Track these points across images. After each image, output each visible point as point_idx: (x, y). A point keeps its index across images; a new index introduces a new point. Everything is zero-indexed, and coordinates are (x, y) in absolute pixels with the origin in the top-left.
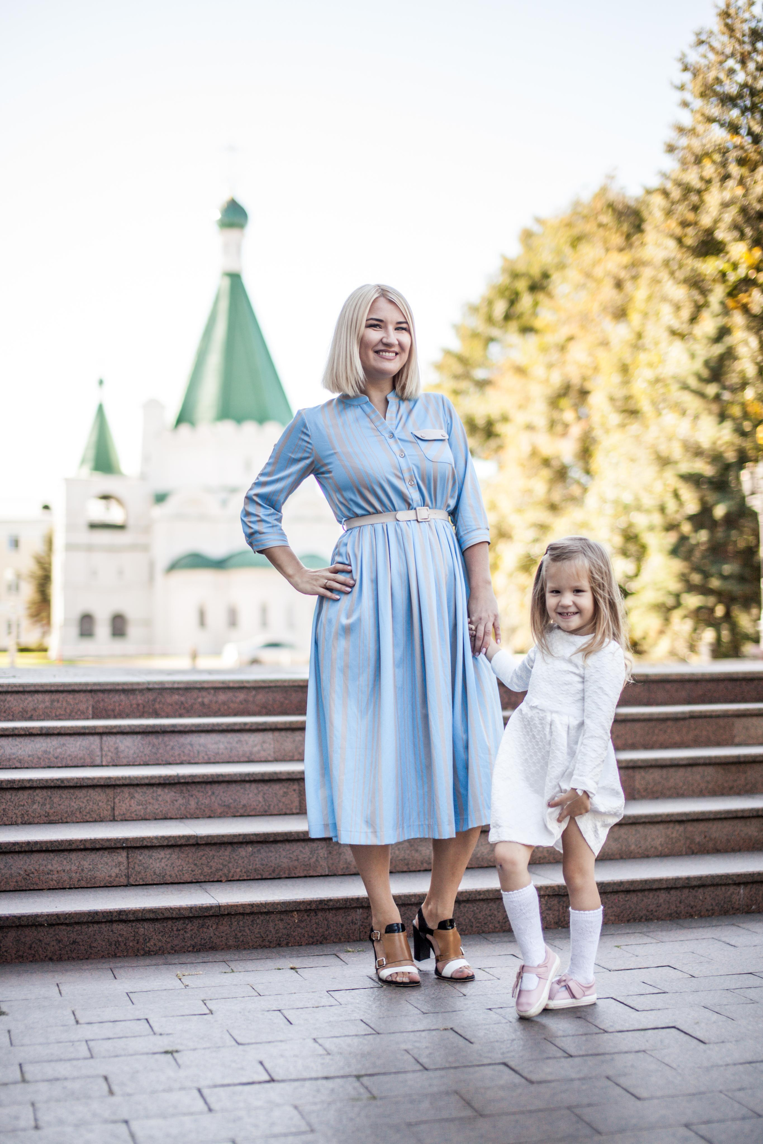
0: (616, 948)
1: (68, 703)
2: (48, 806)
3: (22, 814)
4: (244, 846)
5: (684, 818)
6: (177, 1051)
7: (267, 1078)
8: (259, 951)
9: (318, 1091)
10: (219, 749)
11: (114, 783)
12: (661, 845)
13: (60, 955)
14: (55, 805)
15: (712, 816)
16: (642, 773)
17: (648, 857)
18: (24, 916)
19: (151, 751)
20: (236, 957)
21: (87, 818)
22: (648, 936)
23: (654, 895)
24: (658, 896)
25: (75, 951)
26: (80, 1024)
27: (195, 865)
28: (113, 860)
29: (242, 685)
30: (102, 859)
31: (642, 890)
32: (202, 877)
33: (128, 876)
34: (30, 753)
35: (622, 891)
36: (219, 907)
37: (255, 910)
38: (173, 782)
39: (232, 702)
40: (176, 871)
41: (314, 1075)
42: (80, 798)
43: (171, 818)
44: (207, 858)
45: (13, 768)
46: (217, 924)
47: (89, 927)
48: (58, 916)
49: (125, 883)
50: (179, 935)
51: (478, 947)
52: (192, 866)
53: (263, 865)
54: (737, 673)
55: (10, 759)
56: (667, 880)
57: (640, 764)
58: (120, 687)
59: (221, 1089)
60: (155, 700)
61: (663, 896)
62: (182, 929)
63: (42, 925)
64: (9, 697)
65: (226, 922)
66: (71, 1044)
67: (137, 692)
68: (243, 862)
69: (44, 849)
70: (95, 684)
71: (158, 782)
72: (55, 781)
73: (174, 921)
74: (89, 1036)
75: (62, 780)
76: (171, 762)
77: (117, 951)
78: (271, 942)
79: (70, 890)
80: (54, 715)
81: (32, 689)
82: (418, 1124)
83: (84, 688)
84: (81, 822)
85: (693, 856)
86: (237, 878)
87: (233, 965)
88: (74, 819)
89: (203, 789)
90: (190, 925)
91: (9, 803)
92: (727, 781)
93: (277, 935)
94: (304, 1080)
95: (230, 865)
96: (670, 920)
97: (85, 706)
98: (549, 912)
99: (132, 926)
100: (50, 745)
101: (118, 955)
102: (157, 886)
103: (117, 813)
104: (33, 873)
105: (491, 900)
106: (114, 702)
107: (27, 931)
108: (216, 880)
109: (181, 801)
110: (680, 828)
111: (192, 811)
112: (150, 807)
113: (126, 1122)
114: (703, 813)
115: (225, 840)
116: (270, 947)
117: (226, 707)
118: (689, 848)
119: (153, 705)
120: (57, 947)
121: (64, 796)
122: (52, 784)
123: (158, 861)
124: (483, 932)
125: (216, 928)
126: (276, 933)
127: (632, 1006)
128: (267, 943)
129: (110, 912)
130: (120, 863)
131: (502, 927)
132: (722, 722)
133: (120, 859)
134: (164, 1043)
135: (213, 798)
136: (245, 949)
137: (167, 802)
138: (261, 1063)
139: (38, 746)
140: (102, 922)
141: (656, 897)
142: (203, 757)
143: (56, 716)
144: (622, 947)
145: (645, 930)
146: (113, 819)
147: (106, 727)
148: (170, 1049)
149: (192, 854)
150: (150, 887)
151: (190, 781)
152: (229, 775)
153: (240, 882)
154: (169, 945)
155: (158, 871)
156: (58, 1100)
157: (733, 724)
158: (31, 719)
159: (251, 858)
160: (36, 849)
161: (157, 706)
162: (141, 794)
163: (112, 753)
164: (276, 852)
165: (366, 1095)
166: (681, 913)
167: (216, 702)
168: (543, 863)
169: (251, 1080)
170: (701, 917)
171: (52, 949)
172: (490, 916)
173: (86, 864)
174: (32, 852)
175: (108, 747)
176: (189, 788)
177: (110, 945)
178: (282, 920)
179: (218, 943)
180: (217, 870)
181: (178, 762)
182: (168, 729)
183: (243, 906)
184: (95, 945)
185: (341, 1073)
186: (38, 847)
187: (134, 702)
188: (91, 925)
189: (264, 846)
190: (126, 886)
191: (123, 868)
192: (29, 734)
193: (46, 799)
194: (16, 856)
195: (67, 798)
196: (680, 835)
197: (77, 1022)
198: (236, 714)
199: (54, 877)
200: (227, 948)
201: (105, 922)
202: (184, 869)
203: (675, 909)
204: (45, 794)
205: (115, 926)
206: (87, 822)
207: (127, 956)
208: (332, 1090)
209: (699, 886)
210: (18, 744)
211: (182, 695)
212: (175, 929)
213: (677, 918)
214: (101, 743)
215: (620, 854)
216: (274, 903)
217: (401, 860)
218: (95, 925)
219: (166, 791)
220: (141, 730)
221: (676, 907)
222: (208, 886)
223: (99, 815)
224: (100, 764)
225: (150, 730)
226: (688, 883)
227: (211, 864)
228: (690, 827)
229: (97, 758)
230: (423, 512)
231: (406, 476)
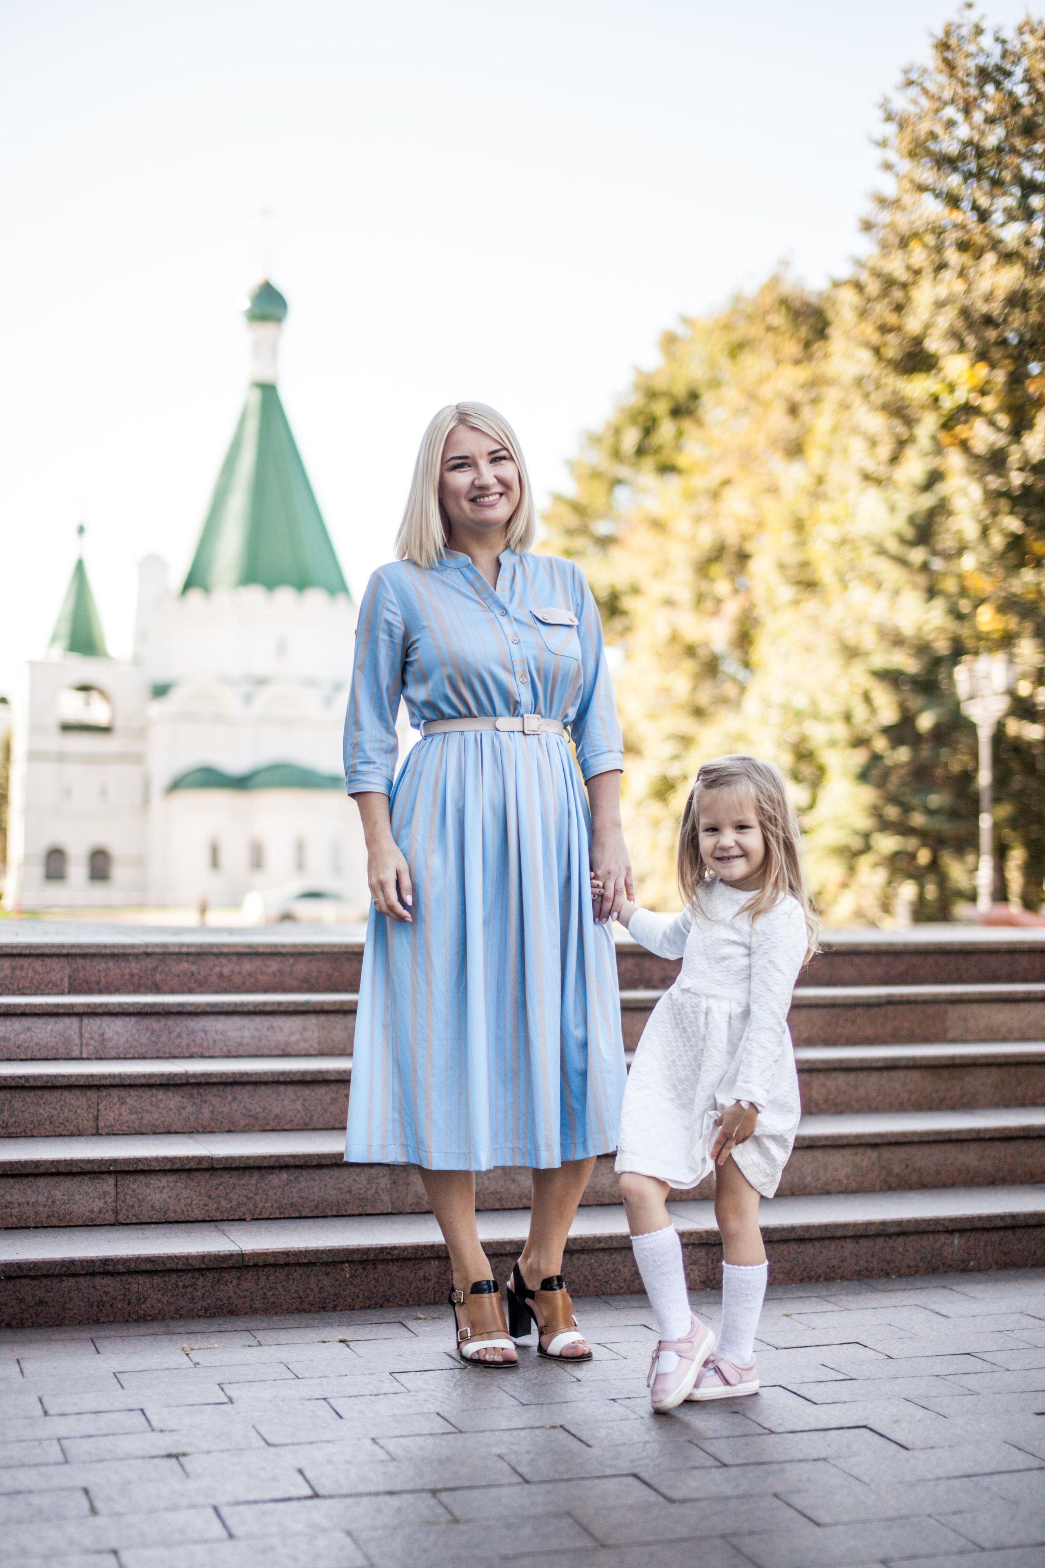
0: (786, 1318)
1: (36, 972)
2: (6, 1114)
4: (277, 1171)
5: (879, 1141)
6: (184, 1455)
7: (308, 1492)
8: (297, 1316)
9: (379, 1510)
10: (242, 1037)
11: (98, 1083)
12: (847, 1177)
13: (22, 1319)
14: (16, 1113)
15: (916, 1139)
16: (822, 1078)
17: (828, 1193)
19: (149, 1039)
20: (265, 1325)
21: (59, 1130)
22: (828, 1302)
23: (837, 1246)
24: (842, 1247)
25: (42, 1315)
26: (50, 1415)
27: (209, 1197)
29: (274, 950)
30: (80, 1187)
31: (821, 1239)
32: (218, 1214)
33: (116, 1212)
35: (795, 1240)
36: (242, 1255)
37: (292, 1260)
38: (179, 1082)
39: (262, 973)
40: (182, 1205)
41: (373, 1488)
43: (176, 1133)
44: (225, 1188)
46: (239, 1278)
47: (62, 1281)
48: (19, 1265)
49: (112, 1221)
50: (186, 1293)
51: (596, 1314)
52: (205, 1198)
53: (302, 1198)
54: (951, 944)
56: (855, 1225)
58: (108, 951)
59: (246, 1507)
60: (155, 969)
61: (849, 1245)
62: (191, 1286)
65: (252, 1276)
66: (37, 1443)
67: (131, 958)
68: (275, 1194)
70: (73, 946)
71: (158, 1082)
72: (17, 1079)
73: (181, 1274)
74: (62, 1433)
75: (26, 1078)
76: (176, 1054)
77: (100, 1315)
78: (312, 1305)
79: (36, 1230)
80: (16, 987)
82: (515, 1557)
83: (58, 951)
84: (51, 1136)
85: (890, 1193)
86: (267, 1216)
87: (260, 1335)
88: (43, 1132)
89: (221, 1093)
90: (202, 1279)
92: (937, 1091)
93: (321, 1296)
94: (360, 1495)
95: (258, 1198)
96: (859, 1280)
97: (58, 976)
98: (694, 1267)
99: (122, 1281)
100: (10, 1029)
101: (102, 1320)
102: (156, 1226)
103: (101, 1124)
105: (616, 1249)
106: (99, 971)
108: (237, 1217)
109: (190, 1109)
110: (872, 1154)
111: (205, 1123)
112: (147, 1117)
113: (115, 1552)
114: (904, 1134)
115: (251, 1163)
116: (310, 1311)
117: (253, 980)
118: (886, 1182)
119: (153, 976)
120: (17, 1309)
121: (29, 1100)
122: (13, 1083)
123: (158, 1191)
124: (604, 1294)
125: (238, 1284)
126: (320, 1292)
127: (808, 1397)
128: (307, 1306)
129: (92, 1261)
130: (105, 1194)
131: (629, 1288)
132: (931, 1010)
133: (106, 1188)
134: (166, 1443)
135: (235, 1105)
136: (276, 1313)
137: (171, 1110)
138: (300, 1471)
140: (81, 1275)
141: (839, 1248)
142: (221, 1049)
143: (19, 989)
144: (793, 1316)
145: (824, 1293)
146: (97, 1133)
147: (89, 1005)
148: (174, 1451)
149: (204, 1182)
150: (147, 1226)
151: (203, 1081)
152: (257, 1074)
153: (270, 1221)
154: (173, 1308)
155: (157, 1204)
156: (20, 1522)
157: (946, 1012)
159: (286, 1189)
161: (158, 977)
162: (135, 1098)
163: (96, 1041)
164: (321, 1181)
165: (445, 1517)
166: (873, 1270)
167: (240, 973)
169: (286, 1495)
170: (900, 1275)
171: (11, 1311)
172: (613, 1272)
173: (58, 1194)
175: (90, 1033)
176: (201, 1091)
178: (328, 1274)
179: (240, 1306)
180: (239, 1204)
181: (187, 1054)
182: (173, 1010)
183: (275, 1254)
184: (69, 1306)
185: (411, 1486)
187: (126, 971)
188: (64, 1278)
189: (304, 1172)
190: (113, 1225)
191: (109, 1200)
193: (4, 1104)
195: (32, 1103)
196: (873, 1164)
197: (46, 1413)
198: (266, 991)
199: (15, 1211)
200: (252, 1312)
201: (85, 1275)
202: (194, 1203)
203: (866, 1265)
204: (3, 1097)
205: (98, 1280)
206: (60, 1135)
207: (114, 1322)
208: (399, 1509)
209: (898, 1235)
211: (193, 963)
212: (181, 1284)
213: (868, 1277)
214: (81, 1026)
215: (790, 1189)
216: (318, 1250)
217: (492, 1193)
218: (71, 1279)
219: (170, 1094)
220: (136, 1010)
221: (867, 1262)
222: (225, 1226)
223: (77, 1126)
224: (79, 1056)
225: (149, 1010)
226: (883, 1230)
227: (230, 1195)
228: (886, 1153)
229: (75, 1048)
230: (533, 722)
231: (518, 669)
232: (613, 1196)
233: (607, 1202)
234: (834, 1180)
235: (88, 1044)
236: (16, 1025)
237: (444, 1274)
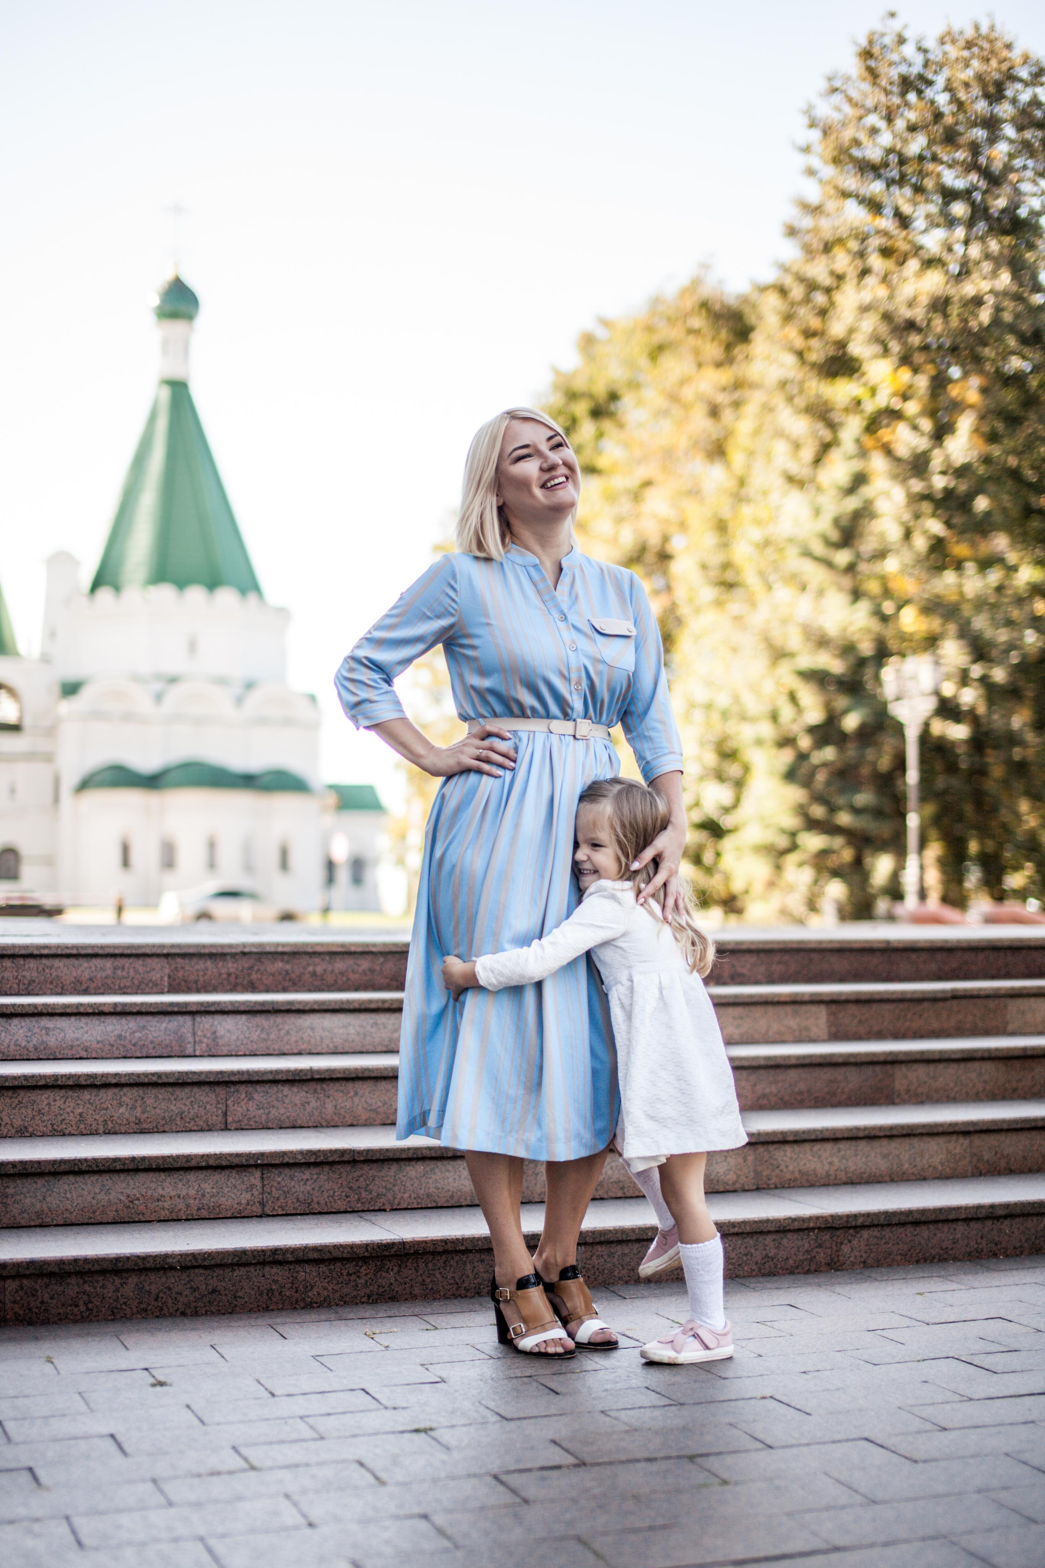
0: (919, 1296)
1: (136, 971)
2: (139, 1110)
3: (105, 1121)
4: (413, 1163)
5: (971, 1129)
6: (433, 1429)
7: (573, 1460)
8: (455, 1301)
10: (348, 1034)
11: (227, 1079)
12: (942, 1164)
13: (196, 1307)
14: (148, 1109)
15: (1005, 1127)
16: (904, 1068)
17: (925, 1179)
18: (150, 1256)
19: (259, 1036)
20: (430, 1310)
21: (191, 1126)
22: (951, 1281)
23: (949, 1228)
24: (955, 1229)
25: (215, 1303)
26: (278, 1396)
27: (351, 1188)
28: (243, 1182)
29: (367, 949)
30: (228, 1180)
31: (936, 1222)
32: (359, 1205)
33: (263, 1204)
34: (99, 1038)
35: (912, 1223)
36: (403, 1244)
37: (449, 1247)
38: (304, 1078)
39: (353, 972)
40: (326, 1196)
42: (182, 1099)
43: (301, 1127)
44: (365, 1180)
45: (77, 1059)
46: (400, 1266)
47: (234, 1270)
48: (194, 1256)
49: (260, 1212)
50: (350, 1280)
51: (739, 1295)
52: (347, 1190)
53: (438, 1189)
54: (1001, 940)
55: (72, 1046)
56: (966, 1208)
57: (901, 1058)
58: (207, 951)
60: (251, 968)
61: (961, 1228)
62: (354, 1273)
63: (172, 1268)
64: (57, 963)
65: (412, 1263)
66: (283, 1421)
67: (228, 957)
68: (412, 1185)
69: (154, 1167)
70: (173, 946)
71: (284, 1078)
72: (150, 1076)
73: (345, 1262)
74: (303, 1412)
75: (158, 1075)
76: (286, 1052)
77: (269, 1302)
78: (468, 1290)
79: (188, 1222)
80: (117, 987)
81: (90, 951)
83: (159, 951)
84: (183, 1131)
86: (405, 1206)
87: (431, 1320)
88: (174, 1127)
89: (343, 1088)
90: (364, 1267)
91: (88, 1106)
92: (1009, 1082)
93: (476, 1282)
95: (396, 1189)
96: (969, 1260)
97: (158, 976)
98: (820, 1250)
99: (290, 1270)
100: (126, 1027)
101: (271, 1308)
102: (303, 1217)
103: (230, 1119)
104: (138, 1199)
105: (748, 1234)
106: (198, 970)
107: (153, 1277)
108: (377, 1208)
109: (314, 1104)
110: (964, 1141)
111: (328, 1117)
112: (274, 1112)
113: (425, 1517)
114: (994, 1122)
115: (390, 1155)
116: (466, 1296)
117: (344, 979)
118: (977, 1168)
119: (249, 975)
120: (192, 1298)
121: (160, 1097)
122: (146, 1080)
123: (302, 1183)
124: (737, 1276)
125: (399, 1272)
126: (475, 1278)
127: (986, 1367)
128: (463, 1292)
129: (263, 1251)
130: (252, 1186)
131: (760, 1270)
132: (992, 1004)
133: (253, 1181)
134: (403, 1420)
135: (356, 1100)
136: (435, 1299)
137: (296, 1105)
138: (554, 1442)
139: (110, 1028)
140: (251, 1264)
141: (952, 1230)
142: (328, 1046)
143: (120, 988)
144: (926, 1295)
145: (943, 1273)
146: (226, 1128)
147: (201, 1004)
148: (421, 1426)
149: (346, 1174)
150: (293, 1217)
151: (327, 1077)
152: (378, 1069)
153: (409, 1211)
154: (337, 1295)
155: (301, 1197)
156: (316, 1492)
157: (1006, 1007)
158: (86, 992)
159: (423, 1180)
160: (142, 1167)
161: (254, 976)
162: (262, 1094)
163: (208, 1038)
164: (456, 1172)
165: (713, 1480)
166: (982, 1251)
167: (332, 971)
168: (794, 1187)
169: (554, 1464)
170: (1007, 1256)
171: (186, 1300)
172: (746, 1255)
173: (207, 1187)
174: (137, 1170)
175: (202, 1031)
176: (325, 1086)
177: (261, 1294)
178: (482, 1261)
179: (400, 1292)
180: (378, 1195)
181: (295, 1051)
182: (282, 1008)
183: (434, 1242)
184: (240, 1294)
185: (665, 1453)
186: (146, 1165)
187: (224, 971)
188: (236, 1268)
189: (439, 1163)
190: (261, 1216)
191: (256, 1193)
192: (98, 1013)
193: (136, 1101)
194: (115, 1177)
195: (164, 1099)
196: (965, 1151)
197: (273, 1395)
198: (357, 989)
199: (167, 1205)
200: (411, 1298)
201: (255, 1264)
202: (336, 1194)
203: (976, 1246)
204: (136, 1094)
205: (267, 1268)
206: (191, 1131)
207: (282, 1309)
209: (1005, 1217)
210: (83, 1025)
211: (287, 962)
212: (345, 1272)
213: (978, 1257)
214: (194, 1024)
215: (890, 1175)
216: (474, 1238)
217: (616, 1182)
218: (242, 1269)
219: (295, 1089)
220: (247, 1009)
221: (977, 1243)
222: (368, 1216)
223: (206, 1121)
224: (192, 1053)
225: (260, 1008)
226: (992, 1213)
227: (371, 1187)
228: (977, 1141)
229: (189, 1046)
230: (585, 727)
231: (574, 676)
232: (727, 1184)
233: (722, 1189)
234: (930, 1166)
235: (201, 1042)
236: (131, 1024)
237: (590, 1259)
